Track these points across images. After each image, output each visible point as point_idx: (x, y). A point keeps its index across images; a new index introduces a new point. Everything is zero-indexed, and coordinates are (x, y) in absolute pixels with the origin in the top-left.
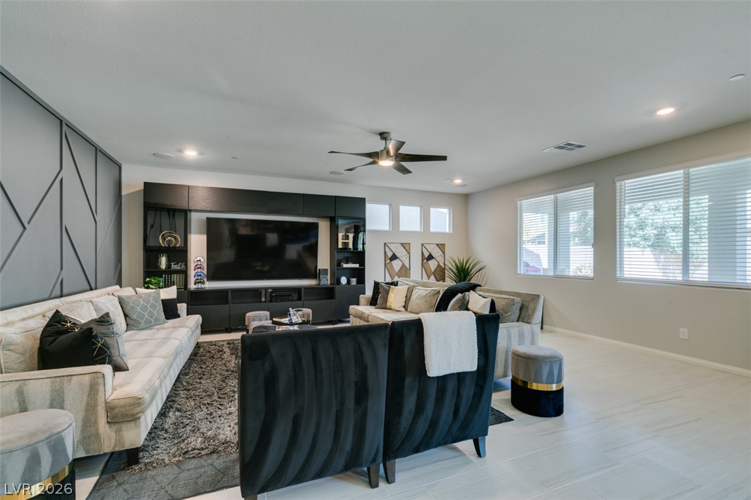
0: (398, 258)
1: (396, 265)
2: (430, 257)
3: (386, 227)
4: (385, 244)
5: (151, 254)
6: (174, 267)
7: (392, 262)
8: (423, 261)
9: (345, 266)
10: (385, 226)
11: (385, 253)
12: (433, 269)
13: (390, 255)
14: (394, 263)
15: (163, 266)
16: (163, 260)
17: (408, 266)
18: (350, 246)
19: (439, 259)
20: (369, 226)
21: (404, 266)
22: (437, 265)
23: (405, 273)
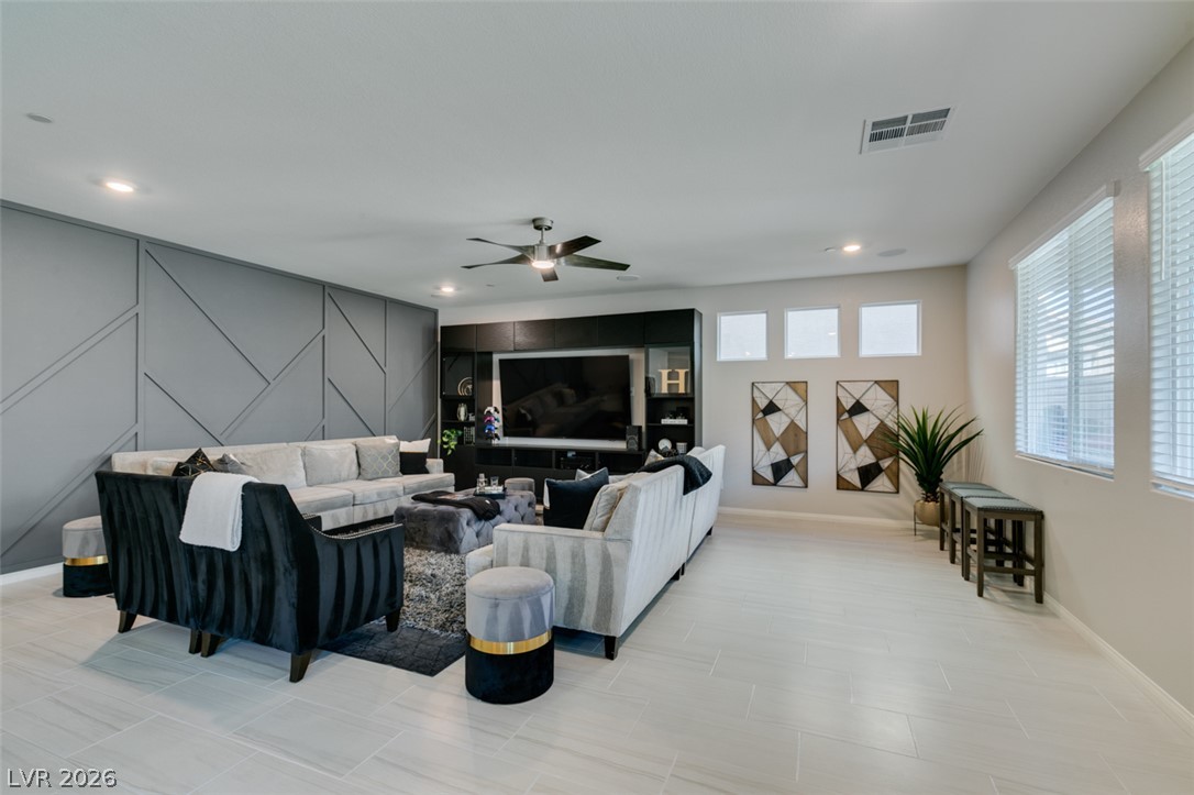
0: (780, 410)
1: (777, 423)
2: (858, 408)
3: (761, 354)
4: (753, 384)
5: (450, 404)
6: (472, 419)
7: (769, 418)
8: (839, 415)
9: (664, 421)
10: (758, 352)
11: (753, 400)
12: (865, 433)
13: (763, 404)
14: (772, 419)
15: (462, 418)
16: (462, 410)
17: (802, 425)
18: (682, 390)
19: (882, 413)
20: (725, 354)
21: (793, 425)
22: (875, 423)
23: (796, 438)
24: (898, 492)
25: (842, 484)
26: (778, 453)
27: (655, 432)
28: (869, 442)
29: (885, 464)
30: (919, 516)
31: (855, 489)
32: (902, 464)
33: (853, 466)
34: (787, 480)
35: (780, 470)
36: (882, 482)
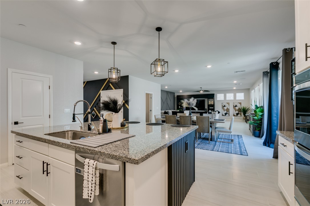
1: (225, 108)
2: (236, 106)
3: (223, 99)
4: (222, 103)
5: (178, 106)
6: (181, 108)
8: (234, 107)
9: (210, 108)
11: (222, 105)
12: (237, 109)
13: (223, 106)
14: (225, 107)
15: (180, 108)
16: (180, 107)
17: (229, 108)
18: (212, 104)
19: (239, 107)
20: (218, 99)
21: (227, 108)
22: (238, 108)
23: (228, 110)
24: (241, 116)
25: (234, 115)
26: (225, 112)
27: (209, 109)
28: (238, 110)
29: (240, 113)
30: (244, 119)
31: (236, 116)
32: (242, 113)
33: (235, 113)
34: (226, 115)
35: (226, 114)
36: (239, 115)
